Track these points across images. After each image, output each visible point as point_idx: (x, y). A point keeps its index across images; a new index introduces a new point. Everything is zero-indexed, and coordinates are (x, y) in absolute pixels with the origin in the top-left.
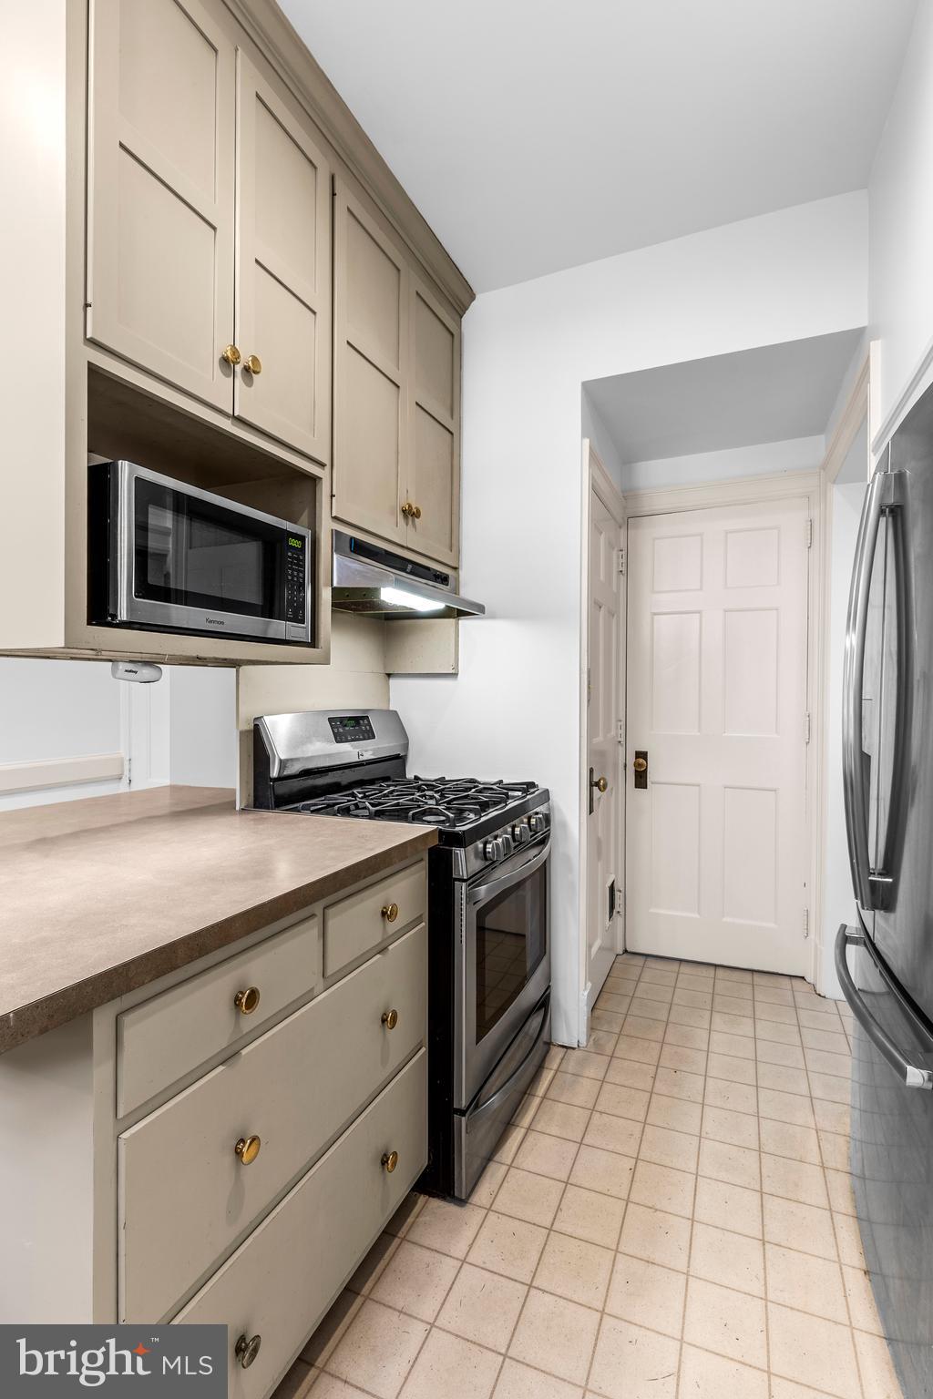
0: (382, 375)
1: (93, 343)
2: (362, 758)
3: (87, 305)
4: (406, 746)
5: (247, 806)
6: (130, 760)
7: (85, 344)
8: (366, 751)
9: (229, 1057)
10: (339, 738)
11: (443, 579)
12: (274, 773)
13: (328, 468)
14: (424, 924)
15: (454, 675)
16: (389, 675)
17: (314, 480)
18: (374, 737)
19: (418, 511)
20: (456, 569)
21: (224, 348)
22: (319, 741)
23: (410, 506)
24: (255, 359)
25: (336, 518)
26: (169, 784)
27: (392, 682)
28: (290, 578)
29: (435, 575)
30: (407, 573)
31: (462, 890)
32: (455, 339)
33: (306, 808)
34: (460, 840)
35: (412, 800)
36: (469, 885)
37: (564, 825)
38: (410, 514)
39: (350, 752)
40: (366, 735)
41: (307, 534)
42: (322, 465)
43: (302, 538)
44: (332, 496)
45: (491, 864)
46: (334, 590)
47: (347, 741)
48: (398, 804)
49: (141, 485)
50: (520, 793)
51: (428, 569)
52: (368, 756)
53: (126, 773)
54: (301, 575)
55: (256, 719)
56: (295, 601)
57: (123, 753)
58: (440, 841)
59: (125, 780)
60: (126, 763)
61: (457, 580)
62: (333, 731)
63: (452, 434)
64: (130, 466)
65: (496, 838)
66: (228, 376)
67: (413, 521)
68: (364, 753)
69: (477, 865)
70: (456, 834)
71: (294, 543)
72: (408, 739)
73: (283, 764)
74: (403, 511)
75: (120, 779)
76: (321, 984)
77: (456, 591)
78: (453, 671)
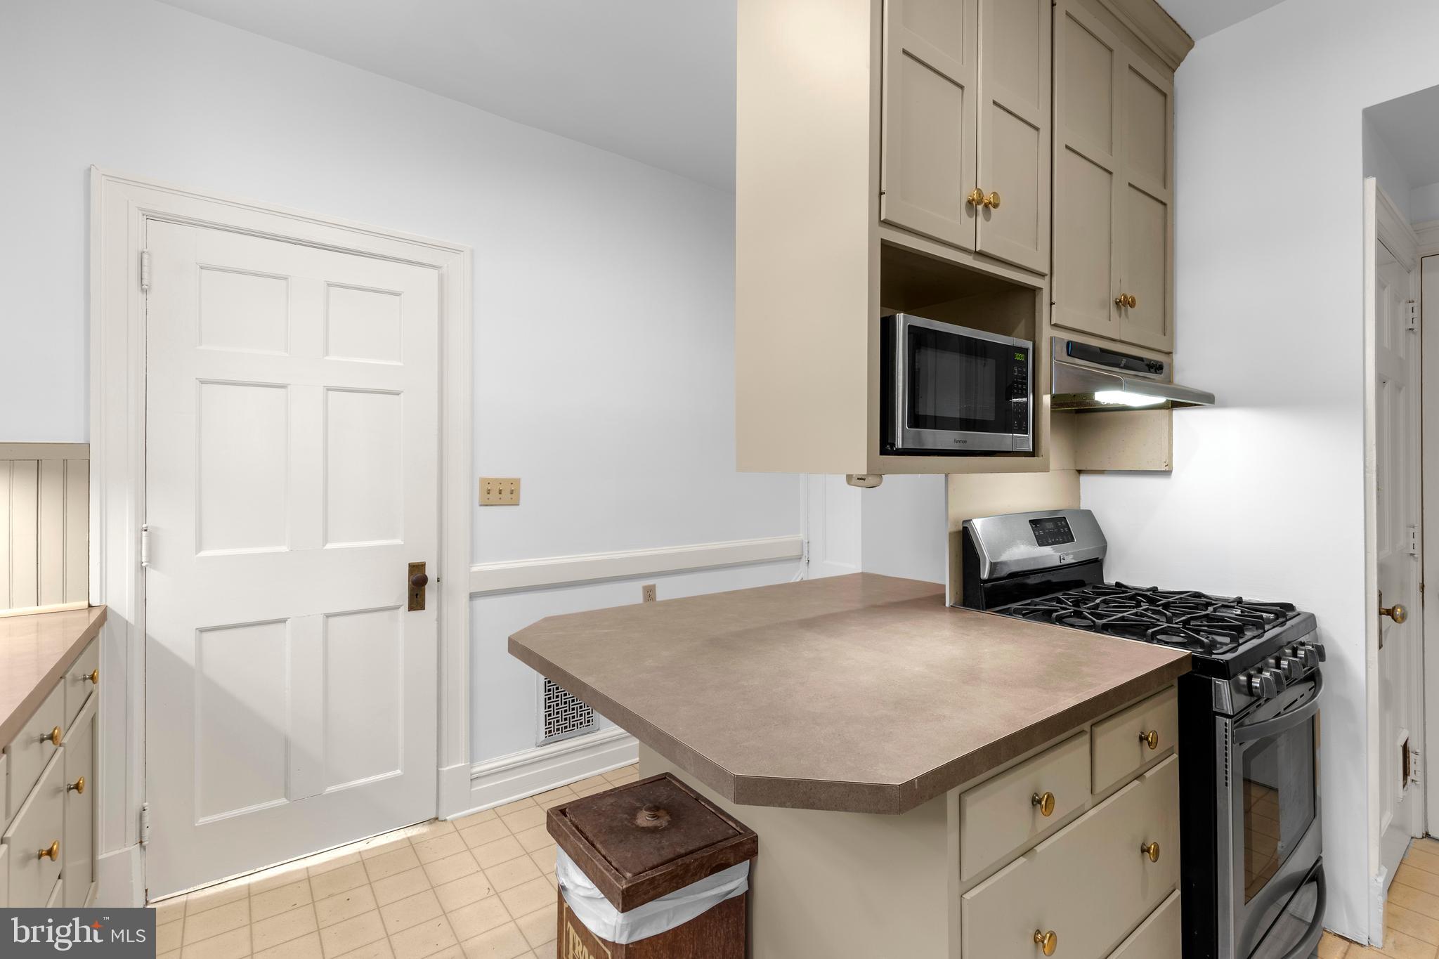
0: (1093, 166)
1: (887, 223)
2: (1064, 562)
3: (881, 193)
4: (1104, 548)
5: (955, 604)
6: (808, 542)
7: (880, 225)
8: (1067, 555)
9: (1028, 851)
10: (1042, 541)
11: (1156, 367)
12: (985, 575)
13: (1048, 278)
14: (1176, 756)
15: (1167, 473)
16: (1080, 472)
17: (1033, 291)
18: (1072, 540)
19: (1133, 301)
20: (1169, 353)
21: (969, 192)
22: (1023, 544)
23: (1125, 297)
24: (995, 193)
25: (1056, 326)
26: (860, 571)
27: (1084, 479)
28: (1015, 391)
29: (1148, 365)
30: (1122, 368)
31: (1223, 726)
32: (1166, 97)
33: (1017, 612)
34: (1223, 670)
35: (1136, 614)
36: (1235, 723)
37: (1340, 661)
38: (1124, 304)
39: (1050, 555)
40: (1065, 537)
41: (1029, 345)
42: (1042, 275)
43: (1025, 351)
44: (1052, 304)
45: (1256, 701)
46: (1053, 398)
47: (1048, 544)
48: (1123, 619)
49: (913, 332)
50: (1272, 616)
51: (1141, 359)
52: (1069, 559)
53: (805, 553)
54: (1024, 387)
55: (965, 522)
56: (1019, 413)
57: (801, 536)
58: (1193, 668)
59: (804, 560)
60: (805, 545)
61: (1171, 365)
62: (1035, 534)
63: (1164, 205)
64: (904, 317)
65: (1260, 671)
66: (970, 216)
67: (1126, 311)
68: (1066, 557)
69: (1242, 700)
70: (1216, 662)
71: (1019, 357)
72: (1106, 543)
73: (994, 566)
74: (1117, 303)
75: (800, 558)
76: (1088, 800)
77: (1169, 380)
78: (1167, 468)
